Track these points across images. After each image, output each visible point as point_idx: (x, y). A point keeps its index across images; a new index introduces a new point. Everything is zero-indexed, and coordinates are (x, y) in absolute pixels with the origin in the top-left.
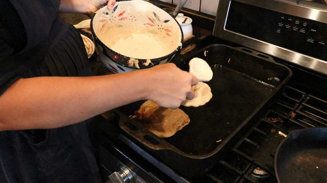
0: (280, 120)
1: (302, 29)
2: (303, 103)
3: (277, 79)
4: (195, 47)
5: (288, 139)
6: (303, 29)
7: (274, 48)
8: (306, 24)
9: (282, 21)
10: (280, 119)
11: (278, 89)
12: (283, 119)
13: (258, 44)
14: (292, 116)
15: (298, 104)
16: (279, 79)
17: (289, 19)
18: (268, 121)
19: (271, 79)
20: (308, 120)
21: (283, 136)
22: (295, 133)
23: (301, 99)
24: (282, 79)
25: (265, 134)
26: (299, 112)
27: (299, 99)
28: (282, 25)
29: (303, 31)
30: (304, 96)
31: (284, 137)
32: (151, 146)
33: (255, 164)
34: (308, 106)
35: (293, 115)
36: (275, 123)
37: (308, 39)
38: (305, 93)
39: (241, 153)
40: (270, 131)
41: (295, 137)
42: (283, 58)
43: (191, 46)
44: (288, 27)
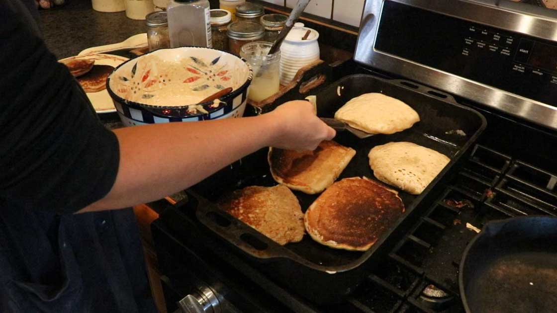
0: (469, 204)
1: (505, 49)
2: (507, 175)
3: (461, 132)
4: (323, 81)
5: (481, 236)
6: (507, 50)
7: (459, 82)
8: (512, 40)
9: (472, 35)
10: (468, 201)
11: (464, 149)
12: (473, 201)
13: (431, 74)
14: (488, 196)
15: (498, 177)
16: (465, 132)
17: (483, 33)
18: (448, 205)
19: (451, 132)
20: (515, 203)
21: (473, 231)
22: (494, 226)
23: (504, 168)
24: (469, 133)
25: (443, 227)
26: (501, 190)
27: (499, 168)
28: (471, 42)
29: (506, 52)
30: (508, 162)
31: (476, 232)
32: (254, 252)
33: (427, 279)
34: (515, 179)
35: (491, 194)
36: (460, 209)
37: (515, 66)
38: (510, 158)
39: (402, 261)
40: (452, 222)
41: (493, 233)
42: (473, 98)
43: (316, 79)
44: (481, 45)
